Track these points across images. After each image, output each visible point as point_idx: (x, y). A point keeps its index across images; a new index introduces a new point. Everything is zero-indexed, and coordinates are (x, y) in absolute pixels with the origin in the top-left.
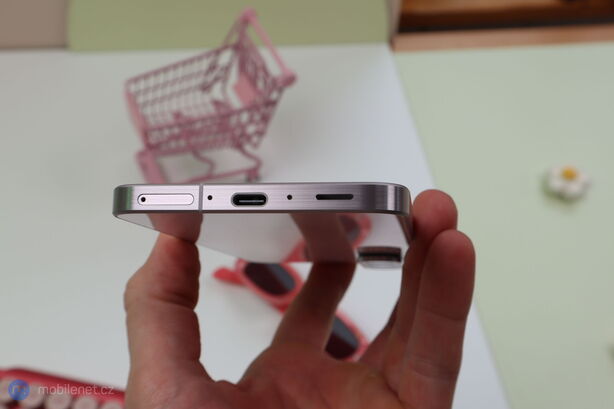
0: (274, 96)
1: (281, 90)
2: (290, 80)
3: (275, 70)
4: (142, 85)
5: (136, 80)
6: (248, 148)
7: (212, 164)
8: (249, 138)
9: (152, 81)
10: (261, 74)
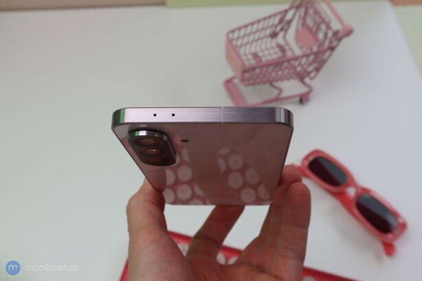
0: (334, 44)
1: (340, 40)
2: (349, 32)
3: (336, 26)
4: (236, 35)
5: (233, 31)
6: (307, 80)
7: (281, 91)
8: (309, 73)
9: (243, 32)
10: (323, 27)
